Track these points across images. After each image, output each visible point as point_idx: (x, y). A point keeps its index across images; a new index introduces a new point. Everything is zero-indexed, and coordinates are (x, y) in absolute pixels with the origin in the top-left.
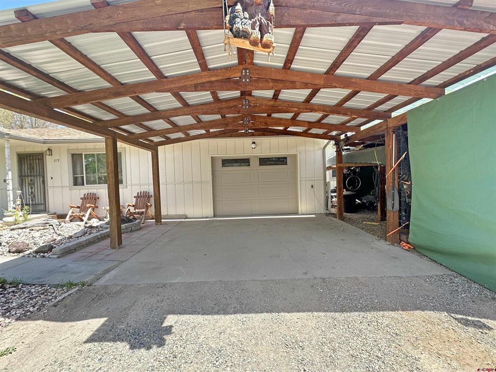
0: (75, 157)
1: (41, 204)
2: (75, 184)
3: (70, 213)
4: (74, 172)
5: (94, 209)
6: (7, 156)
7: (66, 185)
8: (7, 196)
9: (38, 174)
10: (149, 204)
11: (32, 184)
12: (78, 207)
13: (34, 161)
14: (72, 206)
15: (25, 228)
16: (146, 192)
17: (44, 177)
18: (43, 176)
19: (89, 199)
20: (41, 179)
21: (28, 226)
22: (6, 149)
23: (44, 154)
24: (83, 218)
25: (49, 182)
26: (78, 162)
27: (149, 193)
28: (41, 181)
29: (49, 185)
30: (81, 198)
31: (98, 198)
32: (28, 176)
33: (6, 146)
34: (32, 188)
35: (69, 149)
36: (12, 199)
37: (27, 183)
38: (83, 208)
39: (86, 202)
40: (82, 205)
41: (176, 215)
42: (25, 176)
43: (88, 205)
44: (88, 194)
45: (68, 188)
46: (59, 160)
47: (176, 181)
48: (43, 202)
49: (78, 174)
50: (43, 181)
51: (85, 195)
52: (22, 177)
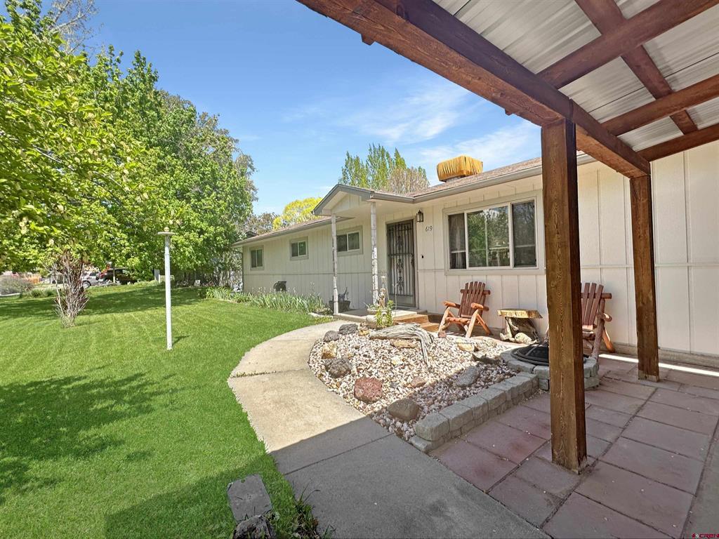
0: (453, 220)
1: (410, 296)
2: (453, 266)
3: (445, 317)
4: (452, 247)
5: (482, 312)
6: (372, 226)
7: (441, 268)
8: (372, 283)
9: (407, 252)
10: (607, 317)
11: (400, 266)
12: (458, 306)
13: (403, 232)
14: (449, 303)
15: (385, 338)
16: (594, 285)
17: (413, 256)
18: (412, 253)
19: (474, 292)
20: (411, 259)
21: (390, 335)
22: (372, 216)
23: (414, 221)
24: (466, 327)
25: (420, 263)
26: (458, 228)
27: (601, 287)
28: (410, 261)
29: (419, 268)
30: (462, 291)
31: (489, 292)
32: (396, 255)
33: (372, 212)
34: (400, 272)
35: (444, 208)
36: (377, 288)
37: (395, 264)
38: (464, 309)
39: (469, 297)
40: (463, 302)
41: (691, 354)
42: (394, 255)
43: (473, 305)
44: (472, 283)
45: (443, 273)
46: (431, 228)
47: (691, 256)
48: (412, 293)
49: (456, 250)
50: (413, 261)
51: (467, 284)
52: (391, 255)
